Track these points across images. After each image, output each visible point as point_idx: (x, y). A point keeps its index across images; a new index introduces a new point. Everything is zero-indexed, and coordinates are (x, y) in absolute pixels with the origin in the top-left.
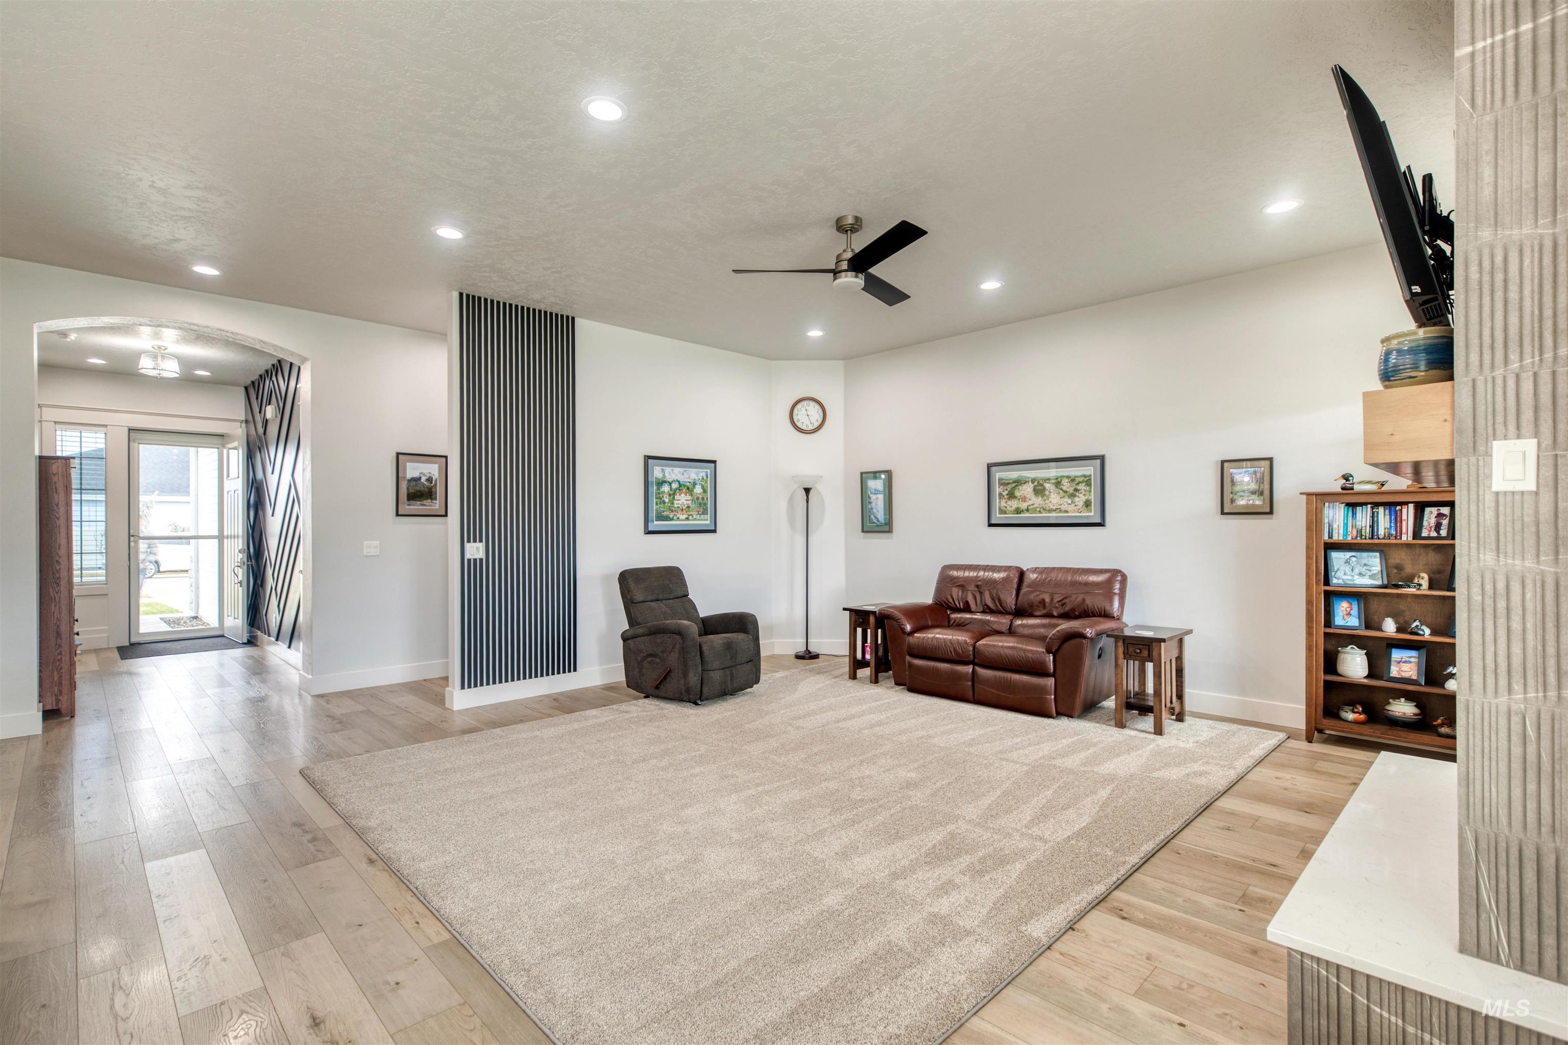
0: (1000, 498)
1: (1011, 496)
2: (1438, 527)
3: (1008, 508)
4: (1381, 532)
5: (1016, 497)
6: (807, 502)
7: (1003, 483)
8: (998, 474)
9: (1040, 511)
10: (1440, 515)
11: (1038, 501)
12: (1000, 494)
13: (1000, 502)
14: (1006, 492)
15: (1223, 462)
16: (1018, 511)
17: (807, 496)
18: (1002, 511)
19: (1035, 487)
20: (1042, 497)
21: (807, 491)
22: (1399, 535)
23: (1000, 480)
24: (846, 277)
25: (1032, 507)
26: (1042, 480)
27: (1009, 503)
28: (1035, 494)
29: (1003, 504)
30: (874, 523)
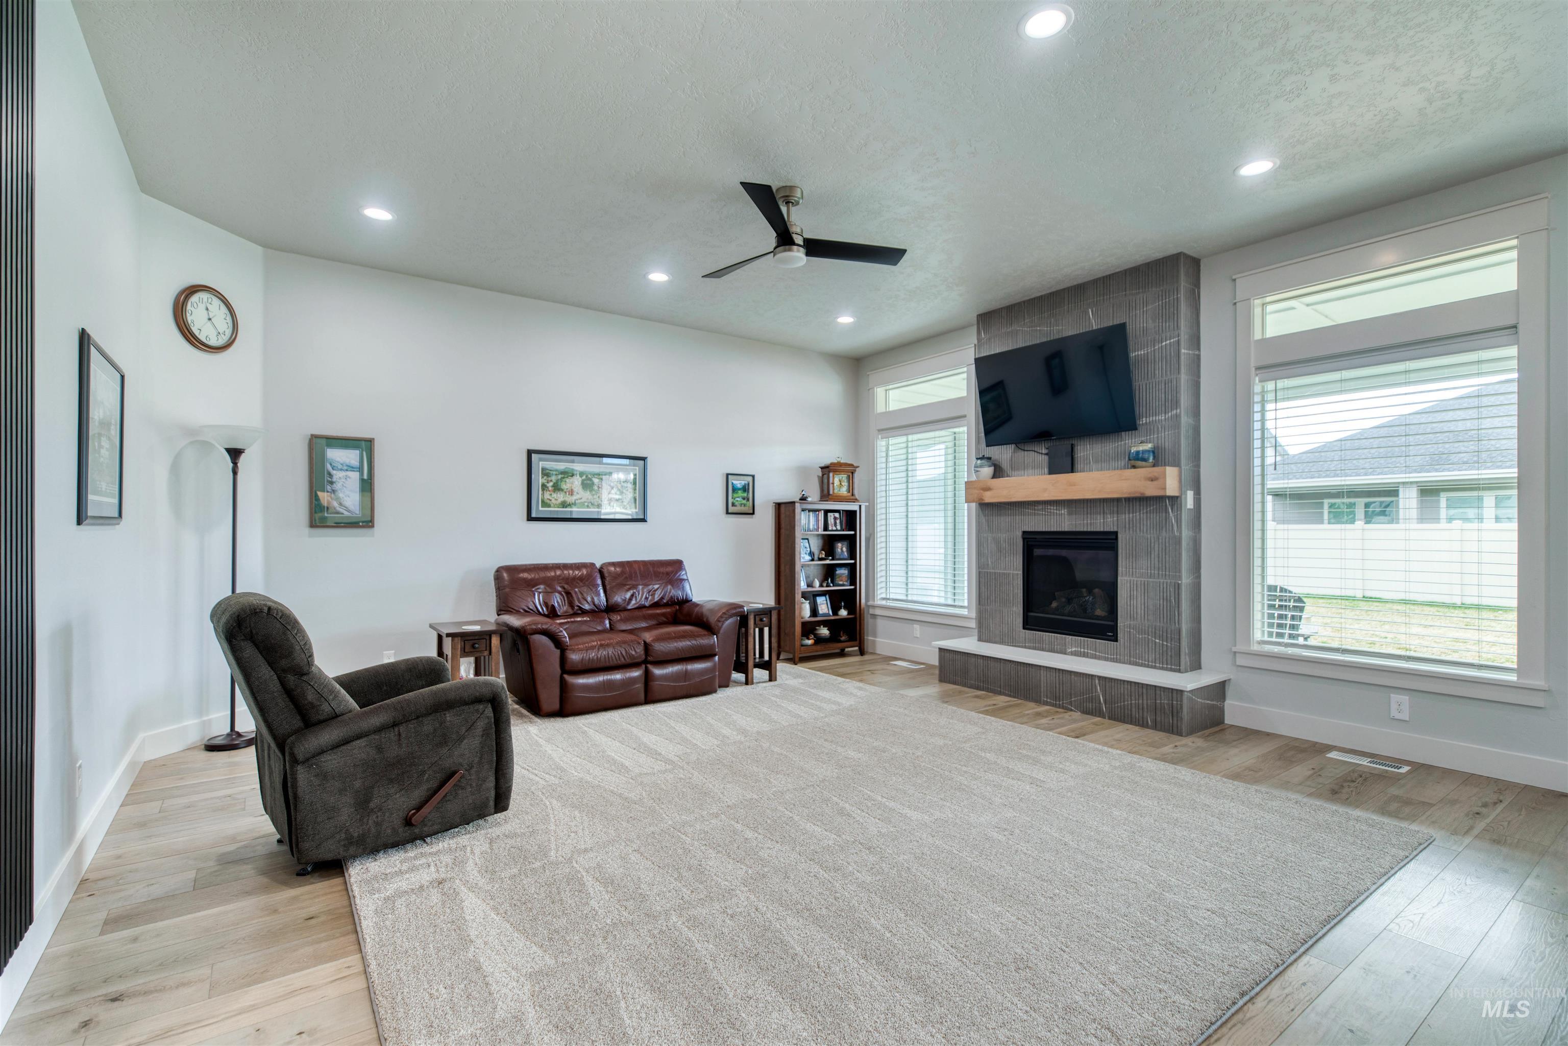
0: (543, 490)
1: (557, 488)
2: (835, 524)
3: (553, 501)
4: (811, 527)
5: (562, 490)
6: (235, 472)
7: (546, 473)
8: (540, 463)
9: (588, 506)
10: (835, 518)
11: (586, 495)
12: (544, 486)
13: (543, 494)
14: (551, 484)
15: (728, 475)
16: (564, 505)
17: (235, 464)
18: (545, 504)
19: (583, 481)
20: (591, 491)
21: (235, 454)
22: (817, 530)
23: (543, 469)
24: (798, 251)
25: (579, 501)
26: (591, 474)
27: (554, 495)
28: (583, 488)
29: (547, 495)
30: (338, 513)
